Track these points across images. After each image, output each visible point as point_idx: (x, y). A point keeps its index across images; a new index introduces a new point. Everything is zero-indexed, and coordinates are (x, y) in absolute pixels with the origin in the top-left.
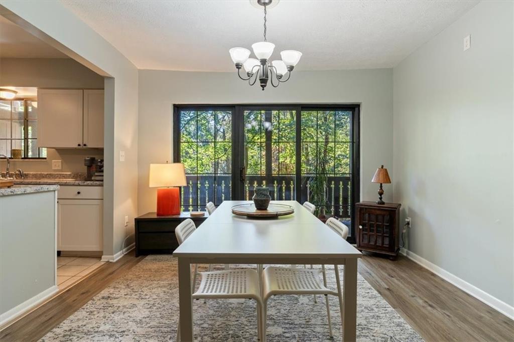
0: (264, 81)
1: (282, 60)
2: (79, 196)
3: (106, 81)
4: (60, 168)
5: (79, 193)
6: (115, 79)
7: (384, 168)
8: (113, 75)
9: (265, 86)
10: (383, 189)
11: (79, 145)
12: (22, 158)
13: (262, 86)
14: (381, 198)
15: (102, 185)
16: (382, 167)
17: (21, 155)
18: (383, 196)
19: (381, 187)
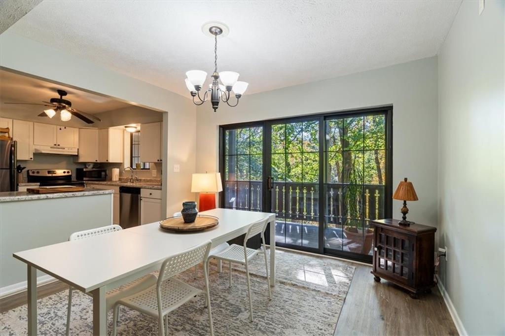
0: (215, 103)
1: (238, 81)
2: (151, 196)
3: (164, 115)
4: (155, 176)
5: (151, 194)
6: (169, 113)
7: (408, 181)
8: (167, 111)
9: (217, 108)
10: (408, 207)
11: (158, 160)
12: (142, 169)
13: (213, 108)
14: (404, 218)
15: (161, 189)
16: (406, 180)
17: (141, 167)
18: (407, 215)
19: (405, 203)
